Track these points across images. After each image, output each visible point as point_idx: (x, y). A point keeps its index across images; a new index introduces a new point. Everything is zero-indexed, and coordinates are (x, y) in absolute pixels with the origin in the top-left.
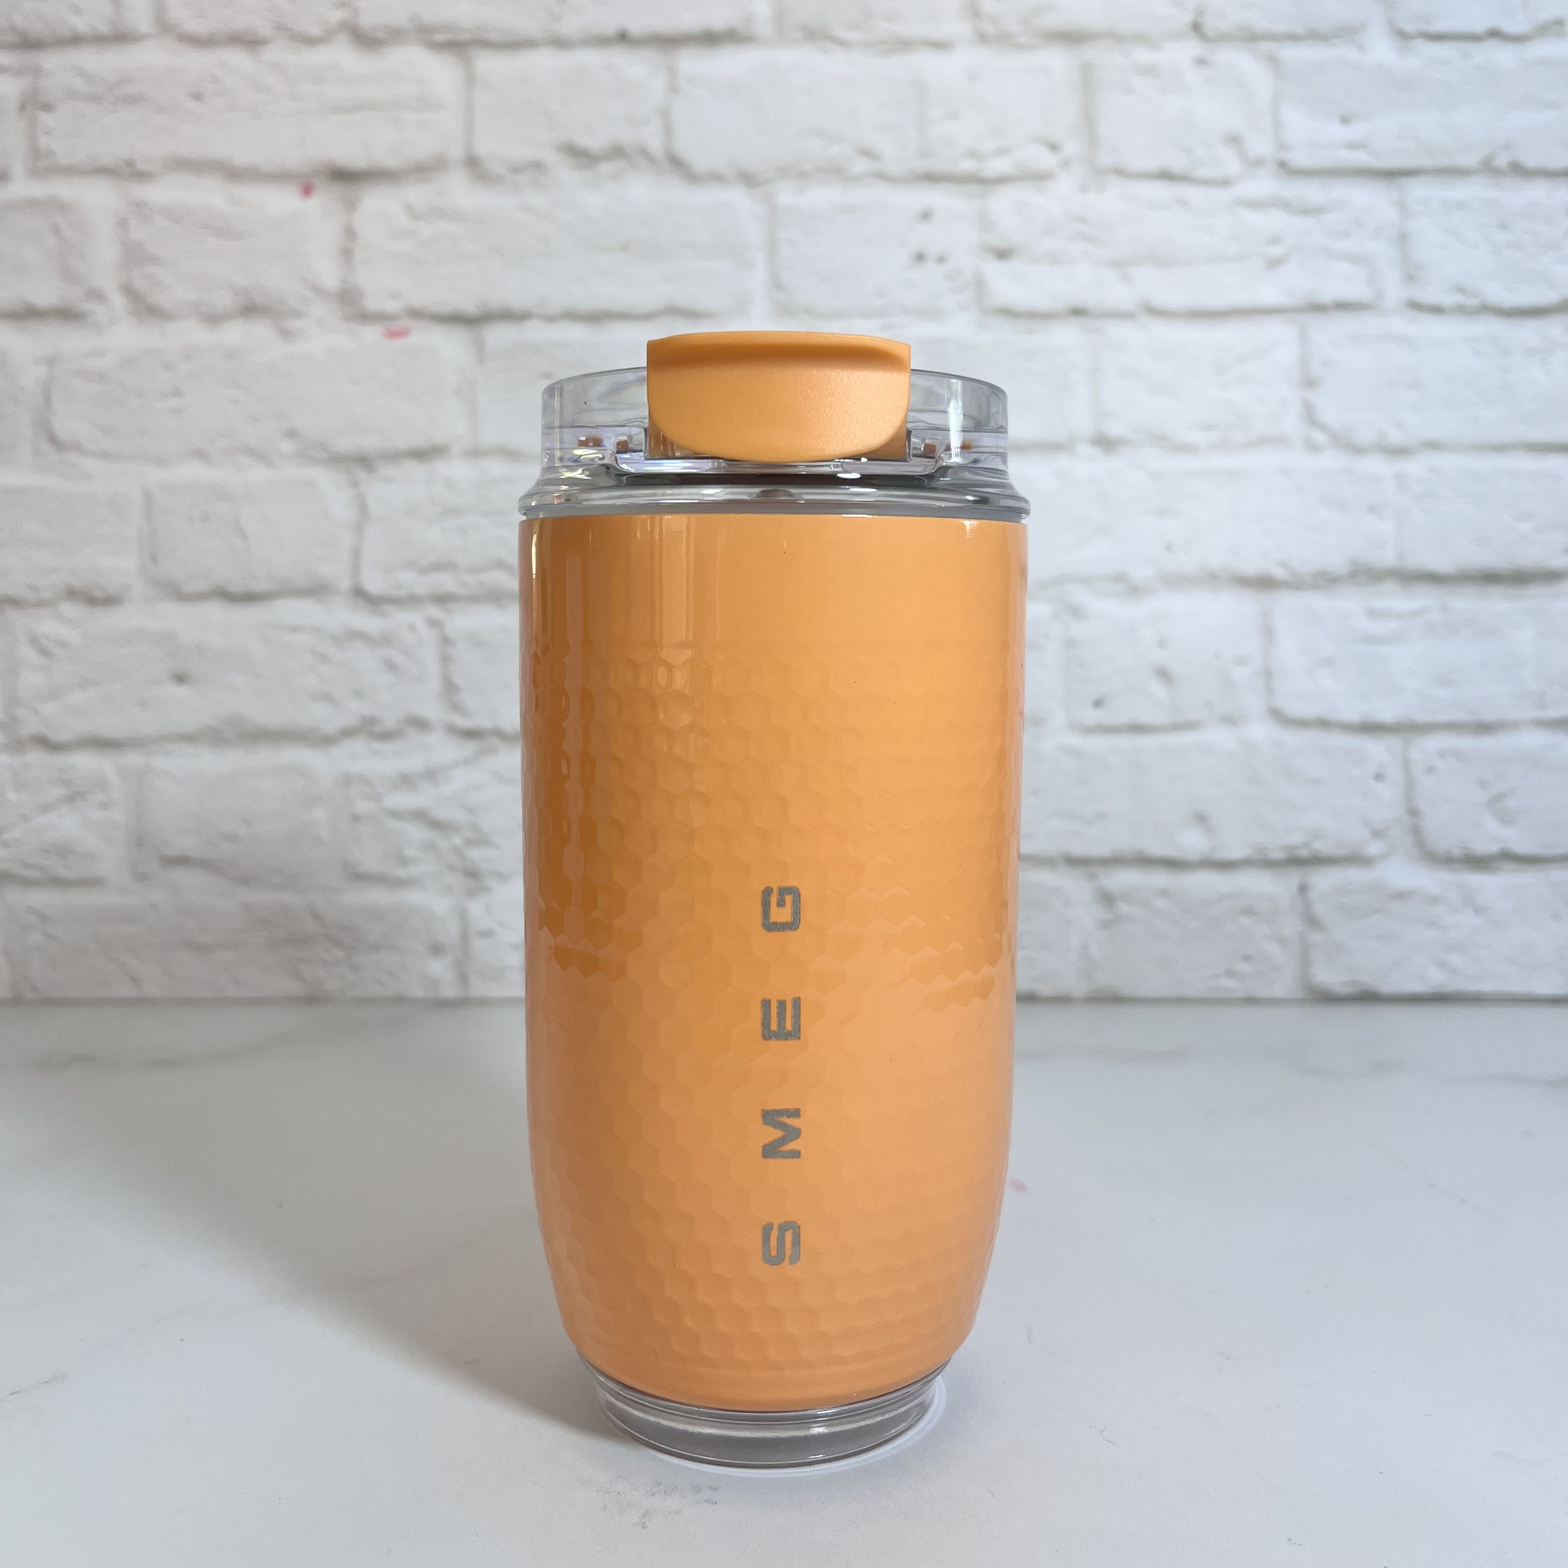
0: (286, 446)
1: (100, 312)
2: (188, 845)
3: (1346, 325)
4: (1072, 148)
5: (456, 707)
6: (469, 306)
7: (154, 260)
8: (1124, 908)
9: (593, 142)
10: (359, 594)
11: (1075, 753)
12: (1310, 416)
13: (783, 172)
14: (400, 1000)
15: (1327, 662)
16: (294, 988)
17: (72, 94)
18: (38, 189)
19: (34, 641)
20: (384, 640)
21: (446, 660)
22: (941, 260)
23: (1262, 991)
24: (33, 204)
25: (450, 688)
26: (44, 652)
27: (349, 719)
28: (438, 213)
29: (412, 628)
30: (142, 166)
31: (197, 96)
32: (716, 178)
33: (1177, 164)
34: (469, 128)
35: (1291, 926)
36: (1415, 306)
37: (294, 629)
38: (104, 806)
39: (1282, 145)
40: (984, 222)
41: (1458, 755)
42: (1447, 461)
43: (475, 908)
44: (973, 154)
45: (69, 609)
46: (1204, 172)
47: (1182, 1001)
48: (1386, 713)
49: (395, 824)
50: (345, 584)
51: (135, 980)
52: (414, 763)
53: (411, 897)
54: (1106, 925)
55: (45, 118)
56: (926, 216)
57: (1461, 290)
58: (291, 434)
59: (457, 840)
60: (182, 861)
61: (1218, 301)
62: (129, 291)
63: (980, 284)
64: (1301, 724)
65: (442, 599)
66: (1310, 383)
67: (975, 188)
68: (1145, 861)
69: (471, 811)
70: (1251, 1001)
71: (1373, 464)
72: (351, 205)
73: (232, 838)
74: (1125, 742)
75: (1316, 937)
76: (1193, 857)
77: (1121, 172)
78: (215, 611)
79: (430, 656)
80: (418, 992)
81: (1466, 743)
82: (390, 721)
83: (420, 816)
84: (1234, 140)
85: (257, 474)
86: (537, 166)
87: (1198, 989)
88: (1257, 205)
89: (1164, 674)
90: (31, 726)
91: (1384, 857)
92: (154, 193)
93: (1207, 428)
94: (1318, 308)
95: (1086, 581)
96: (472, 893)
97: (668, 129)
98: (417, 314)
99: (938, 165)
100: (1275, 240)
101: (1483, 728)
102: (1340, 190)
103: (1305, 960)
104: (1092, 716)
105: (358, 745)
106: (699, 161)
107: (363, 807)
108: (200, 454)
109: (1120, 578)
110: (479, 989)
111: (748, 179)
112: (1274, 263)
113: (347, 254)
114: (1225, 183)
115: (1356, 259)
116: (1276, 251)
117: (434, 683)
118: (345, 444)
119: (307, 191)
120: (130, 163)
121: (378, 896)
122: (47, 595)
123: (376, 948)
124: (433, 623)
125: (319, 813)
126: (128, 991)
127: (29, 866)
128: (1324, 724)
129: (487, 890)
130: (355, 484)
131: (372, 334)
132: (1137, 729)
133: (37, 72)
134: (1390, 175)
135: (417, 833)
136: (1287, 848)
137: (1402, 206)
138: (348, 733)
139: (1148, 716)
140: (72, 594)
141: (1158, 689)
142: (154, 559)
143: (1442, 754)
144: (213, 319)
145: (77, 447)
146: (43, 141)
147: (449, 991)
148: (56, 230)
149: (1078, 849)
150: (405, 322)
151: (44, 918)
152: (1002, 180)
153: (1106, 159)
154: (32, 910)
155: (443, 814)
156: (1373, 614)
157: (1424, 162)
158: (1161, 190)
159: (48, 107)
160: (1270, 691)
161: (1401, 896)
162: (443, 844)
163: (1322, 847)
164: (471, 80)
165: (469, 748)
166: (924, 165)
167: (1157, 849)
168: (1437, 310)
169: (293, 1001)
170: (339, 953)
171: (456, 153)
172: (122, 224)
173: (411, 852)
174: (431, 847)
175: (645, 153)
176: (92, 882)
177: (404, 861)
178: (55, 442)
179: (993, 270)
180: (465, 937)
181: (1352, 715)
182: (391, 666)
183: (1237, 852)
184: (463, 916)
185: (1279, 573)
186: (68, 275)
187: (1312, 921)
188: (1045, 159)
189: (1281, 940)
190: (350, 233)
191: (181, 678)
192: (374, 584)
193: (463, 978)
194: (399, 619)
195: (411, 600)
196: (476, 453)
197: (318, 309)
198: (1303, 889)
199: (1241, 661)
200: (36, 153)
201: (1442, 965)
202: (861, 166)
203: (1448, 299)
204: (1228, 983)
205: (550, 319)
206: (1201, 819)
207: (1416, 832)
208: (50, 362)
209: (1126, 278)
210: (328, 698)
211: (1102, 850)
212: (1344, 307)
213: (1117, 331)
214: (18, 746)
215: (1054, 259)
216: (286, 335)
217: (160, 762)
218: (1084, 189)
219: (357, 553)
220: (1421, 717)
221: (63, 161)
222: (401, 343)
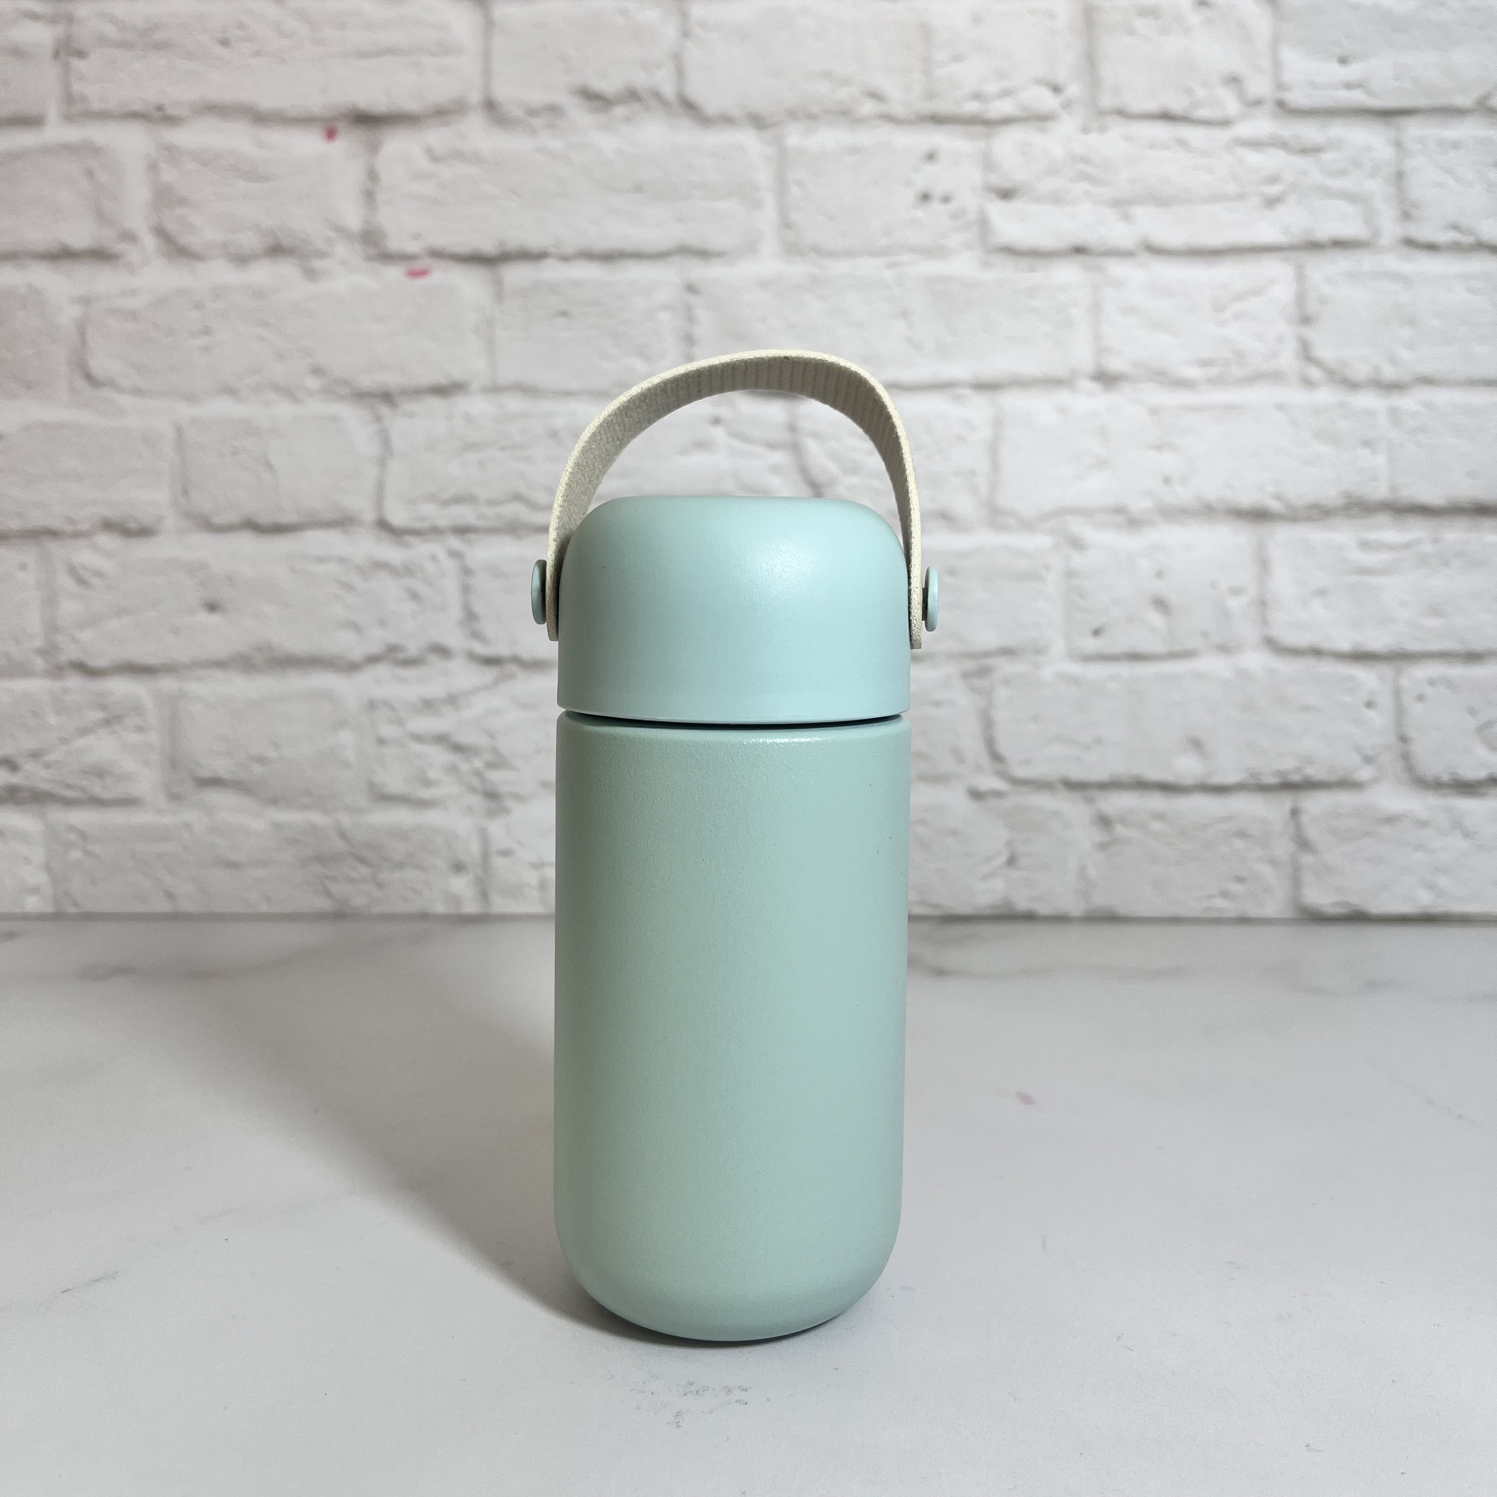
0: (312, 383)
1: (132, 253)
2: (220, 767)
3: (1343, 262)
4: (1074, 90)
5: (476, 635)
6: (488, 247)
7: (183, 202)
8: (1120, 830)
9: (607, 86)
10: (383, 525)
11: (1075, 681)
12: (1306, 353)
13: (793, 115)
14: (424, 916)
15: (1322, 592)
16: (322, 904)
17: (103, 41)
18: (73, 134)
19: (72, 570)
20: (408, 570)
21: (466, 589)
22: (946, 199)
23: (1253, 911)
24: (68, 149)
25: (470, 617)
26: (81, 582)
27: (375, 648)
28: (457, 155)
29: (434, 558)
30: (171, 111)
31: (225, 43)
32: (727, 120)
33: (1177, 105)
34: (487, 73)
35: (1283, 848)
36: (1411, 243)
37: (321, 560)
38: (140, 729)
39: (1280, 86)
40: (988, 163)
41: (1448, 683)
42: (1442, 397)
43: (496, 828)
44: (977, 96)
45: (106, 541)
46: (1203, 113)
47: (1176, 920)
48: (1378, 641)
49: (416, 747)
50: (369, 516)
51: (170, 896)
52: (436, 689)
53: (432, 817)
54: (1103, 846)
55: (78, 64)
56: (931, 157)
57: (1455, 227)
58: (317, 371)
59: (478, 763)
60: (215, 782)
61: (1215, 240)
62: (160, 232)
63: (983, 224)
64: (1295, 652)
65: (462, 531)
66: (1306, 320)
67: (979, 129)
68: (1141, 785)
69: (491, 735)
70: (1243, 920)
71: (1366, 400)
72: (373, 149)
73: (261, 760)
74: (1123, 669)
75: (1307, 859)
76: (1189, 781)
77: (1122, 113)
78: (246, 542)
79: (451, 585)
80: (440, 908)
81: (1456, 671)
82: (413, 648)
83: (441, 739)
84: (1234, 80)
85: (284, 409)
86: (553, 110)
87: (1193, 907)
88: (1255, 144)
89: (1161, 604)
90: (70, 652)
91: (1374, 781)
92: (184, 137)
93: (1204, 363)
94: (1314, 246)
95: (1085, 513)
96: (492, 814)
97: (680, 72)
98: (438, 254)
99: (943, 107)
100: (1273, 179)
101: (1473, 657)
102: (1338, 130)
103: (1296, 882)
104: (1092, 645)
105: (383, 670)
106: (711, 104)
107: (388, 731)
108: (229, 391)
109: (1119, 510)
110: (501, 905)
111: (758, 122)
112: (1272, 202)
113: (369, 197)
114: (1225, 123)
115: (1351, 198)
116: (1274, 190)
117: (455, 612)
118: (367, 381)
119: (331, 134)
120: (160, 108)
121: (402, 817)
122: (85, 526)
123: (400, 866)
124: (455, 554)
125: (346, 737)
126: (164, 907)
127: (69, 786)
128: (1317, 652)
129: (506, 811)
130: (378, 419)
131: (394, 273)
132: (1136, 657)
133: (70, 19)
134: (1387, 115)
135: (439, 756)
136: (1279, 773)
137: (1398, 144)
138: (373, 660)
139: (1145, 645)
140: (108, 526)
141: (1156, 619)
142: (185, 492)
143: (1432, 682)
144: (241, 259)
145: (112, 384)
146: (77, 87)
147: (471, 907)
148: (90, 174)
149: (1076, 774)
150: (427, 262)
151: (83, 836)
152: (1007, 121)
153: (1107, 101)
154: (72, 828)
155: (465, 738)
156: (1365, 545)
157: (1421, 101)
158: (1161, 131)
159: (81, 54)
160: (1264, 621)
161: (1391, 820)
162: (465, 767)
163: (1314, 772)
164: (489, 25)
165: (490, 674)
166: (928, 107)
167: (1153, 774)
168: (1432, 247)
169: (321, 917)
170: (365, 871)
171: (475, 97)
172: (153, 167)
173: (433, 774)
174: (453, 769)
175: (657, 96)
176: (128, 802)
177: (427, 783)
178: (90, 378)
179: (996, 209)
180: (486, 856)
181: (1344, 645)
182: (414, 596)
183: (1231, 778)
184: (484, 836)
185: (1275, 505)
186: (102, 217)
187: (1303, 844)
188: (1048, 101)
189: (1273, 862)
190: (373, 176)
191: (212, 607)
192: (398, 516)
193: (484, 895)
194: (422, 549)
195: (435, 532)
196: (494, 390)
197: (342, 249)
198: (1295, 813)
199: (1236, 591)
200: (69, 99)
201: (1430, 887)
202: (868, 108)
203: (1445, 237)
204: (1221, 903)
205: (566, 258)
206: (1196, 745)
207: (1406, 757)
208: (85, 301)
209: (1126, 218)
210: (354, 626)
211: (1101, 774)
212: (1340, 244)
213: (1117, 268)
214: (58, 671)
215: (1056, 199)
216: (311, 274)
217: (194, 687)
218: (1086, 130)
219: (380, 486)
220: (1412, 646)
221: (96, 106)
222: (420, 282)
